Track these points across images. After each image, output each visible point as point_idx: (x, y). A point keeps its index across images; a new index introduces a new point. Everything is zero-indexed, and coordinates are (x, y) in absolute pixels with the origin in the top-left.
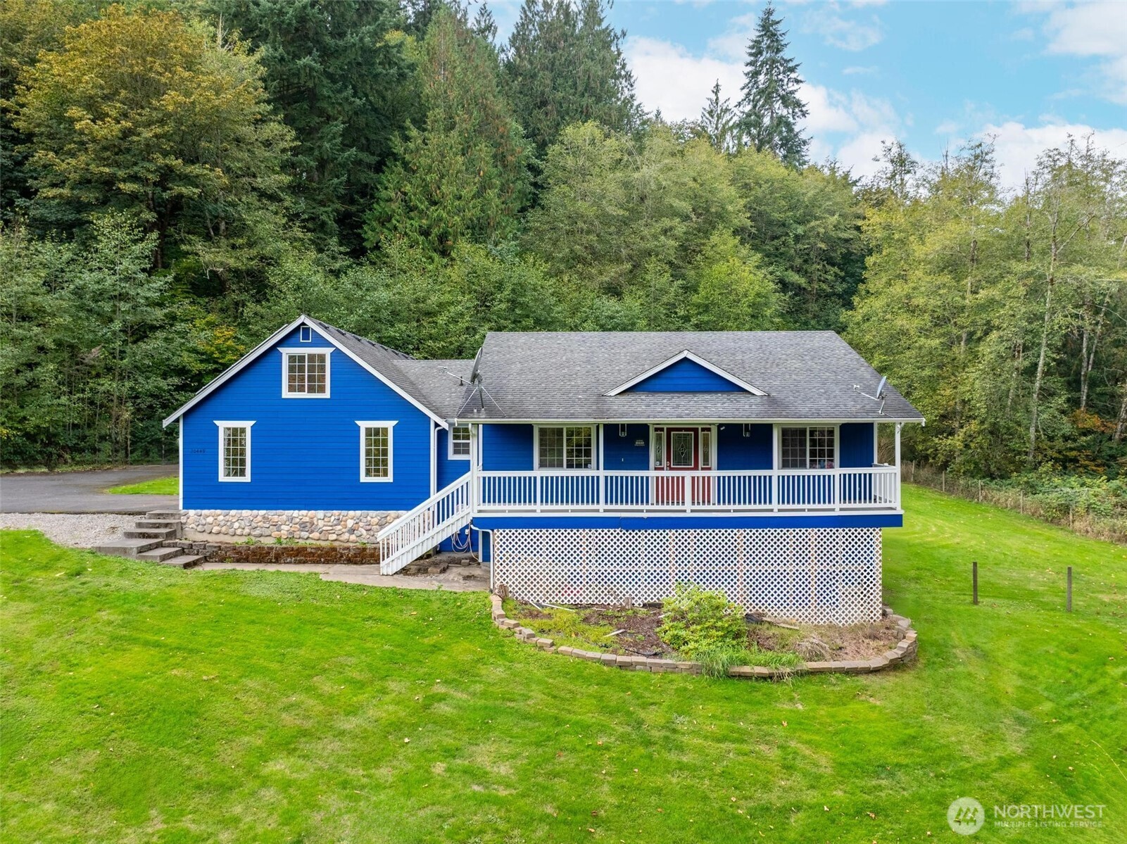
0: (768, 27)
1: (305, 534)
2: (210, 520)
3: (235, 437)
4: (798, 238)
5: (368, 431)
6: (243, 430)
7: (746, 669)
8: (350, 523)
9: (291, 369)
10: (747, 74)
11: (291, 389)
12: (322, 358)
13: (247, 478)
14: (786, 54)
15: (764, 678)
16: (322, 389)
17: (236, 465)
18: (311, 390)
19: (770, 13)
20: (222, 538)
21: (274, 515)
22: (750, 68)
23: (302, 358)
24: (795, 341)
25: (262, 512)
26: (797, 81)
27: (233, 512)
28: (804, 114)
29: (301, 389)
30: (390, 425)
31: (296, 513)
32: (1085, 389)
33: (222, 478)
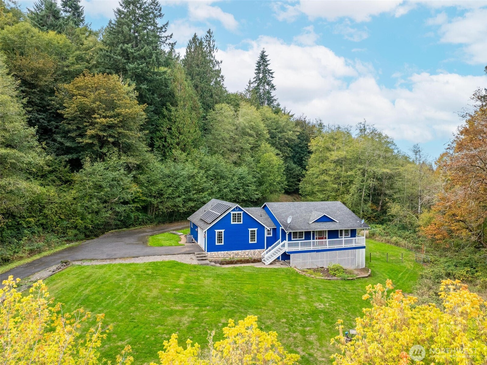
0: (263, 57)
1: (236, 256)
2: (214, 254)
3: (220, 234)
4: (280, 138)
5: (251, 231)
6: (222, 232)
7: (349, 278)
8: (247, 253)
9: (233, 217)
10: (256, 73)
11: (233, 221)
12: (240, 214)
13: (223, 244)
14: (269, 67)
15: (352, 280)
16: (240, 221)
17: (220, 240)
18: (238, 221)
19: (263, 52)
20: (216, 259)
21: (229, 252)
22: (256, 71)
23: (236, 214)
24: (334, 205)
25: (226, 252)
26: (272, 77)
27: (219, 252)
28: (275, 89)
29: (235, 221)
30: (256, 229)
31: (234, 251)
32: (371, 197)
33: (217, 244)
